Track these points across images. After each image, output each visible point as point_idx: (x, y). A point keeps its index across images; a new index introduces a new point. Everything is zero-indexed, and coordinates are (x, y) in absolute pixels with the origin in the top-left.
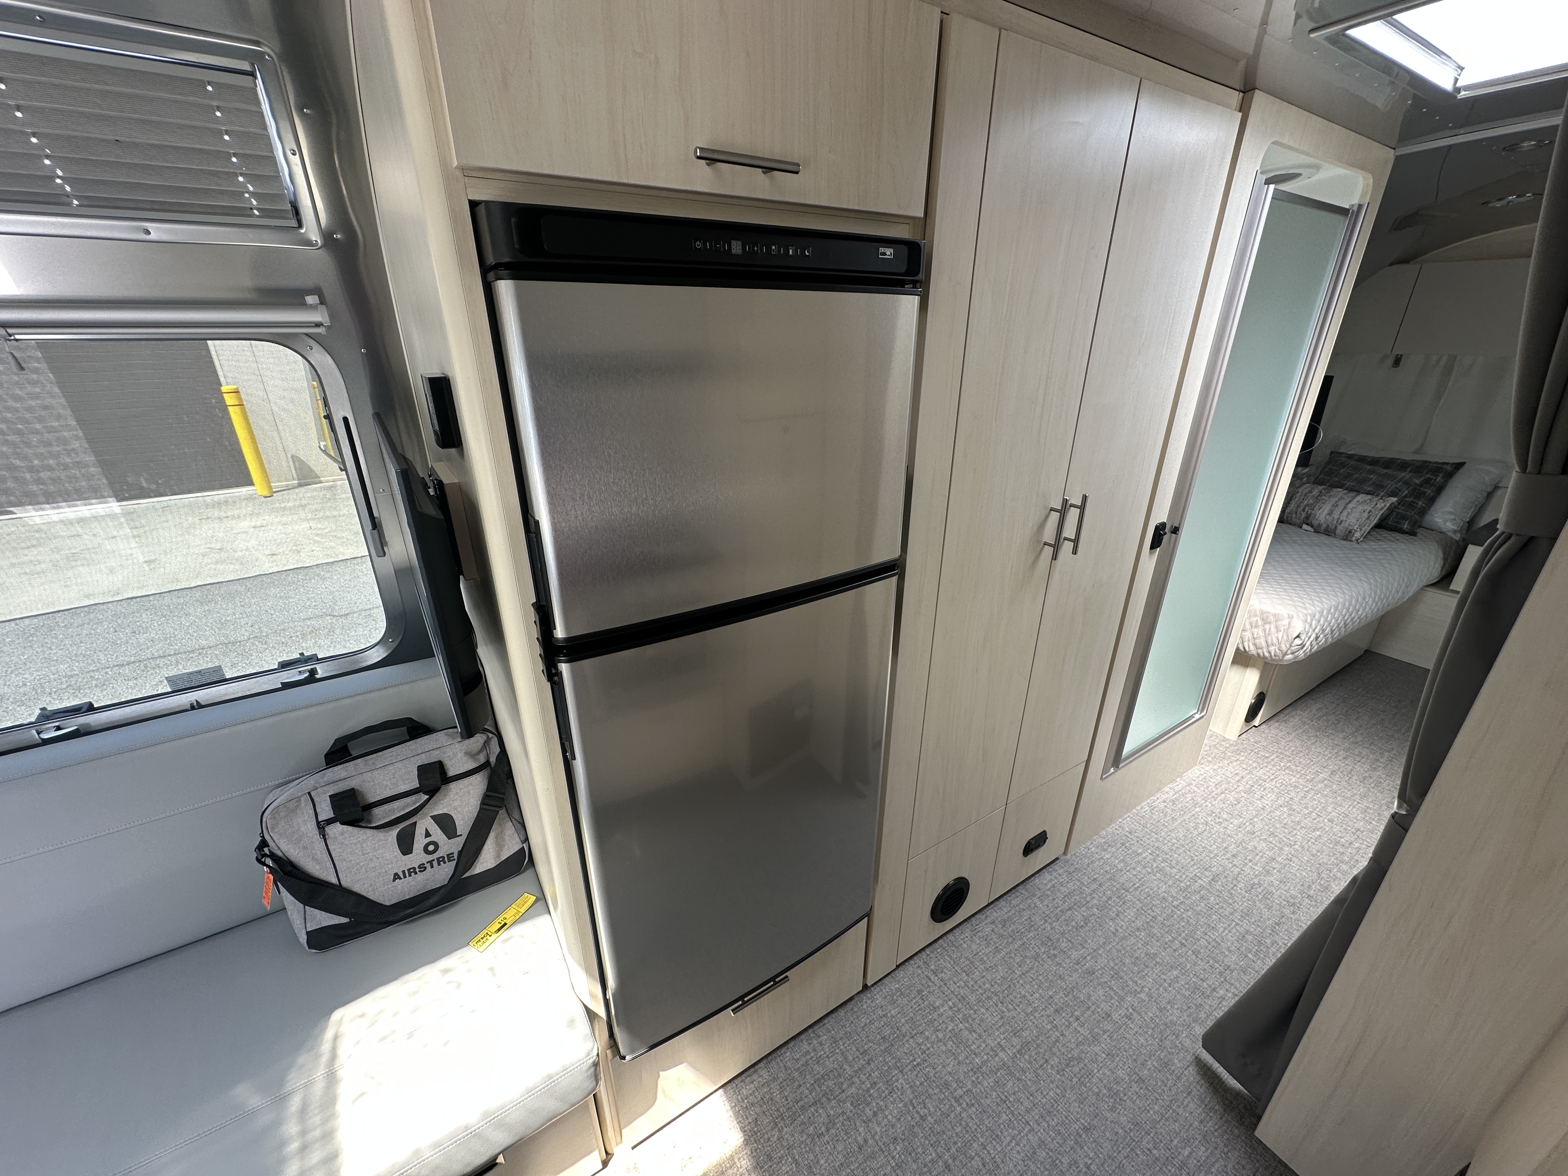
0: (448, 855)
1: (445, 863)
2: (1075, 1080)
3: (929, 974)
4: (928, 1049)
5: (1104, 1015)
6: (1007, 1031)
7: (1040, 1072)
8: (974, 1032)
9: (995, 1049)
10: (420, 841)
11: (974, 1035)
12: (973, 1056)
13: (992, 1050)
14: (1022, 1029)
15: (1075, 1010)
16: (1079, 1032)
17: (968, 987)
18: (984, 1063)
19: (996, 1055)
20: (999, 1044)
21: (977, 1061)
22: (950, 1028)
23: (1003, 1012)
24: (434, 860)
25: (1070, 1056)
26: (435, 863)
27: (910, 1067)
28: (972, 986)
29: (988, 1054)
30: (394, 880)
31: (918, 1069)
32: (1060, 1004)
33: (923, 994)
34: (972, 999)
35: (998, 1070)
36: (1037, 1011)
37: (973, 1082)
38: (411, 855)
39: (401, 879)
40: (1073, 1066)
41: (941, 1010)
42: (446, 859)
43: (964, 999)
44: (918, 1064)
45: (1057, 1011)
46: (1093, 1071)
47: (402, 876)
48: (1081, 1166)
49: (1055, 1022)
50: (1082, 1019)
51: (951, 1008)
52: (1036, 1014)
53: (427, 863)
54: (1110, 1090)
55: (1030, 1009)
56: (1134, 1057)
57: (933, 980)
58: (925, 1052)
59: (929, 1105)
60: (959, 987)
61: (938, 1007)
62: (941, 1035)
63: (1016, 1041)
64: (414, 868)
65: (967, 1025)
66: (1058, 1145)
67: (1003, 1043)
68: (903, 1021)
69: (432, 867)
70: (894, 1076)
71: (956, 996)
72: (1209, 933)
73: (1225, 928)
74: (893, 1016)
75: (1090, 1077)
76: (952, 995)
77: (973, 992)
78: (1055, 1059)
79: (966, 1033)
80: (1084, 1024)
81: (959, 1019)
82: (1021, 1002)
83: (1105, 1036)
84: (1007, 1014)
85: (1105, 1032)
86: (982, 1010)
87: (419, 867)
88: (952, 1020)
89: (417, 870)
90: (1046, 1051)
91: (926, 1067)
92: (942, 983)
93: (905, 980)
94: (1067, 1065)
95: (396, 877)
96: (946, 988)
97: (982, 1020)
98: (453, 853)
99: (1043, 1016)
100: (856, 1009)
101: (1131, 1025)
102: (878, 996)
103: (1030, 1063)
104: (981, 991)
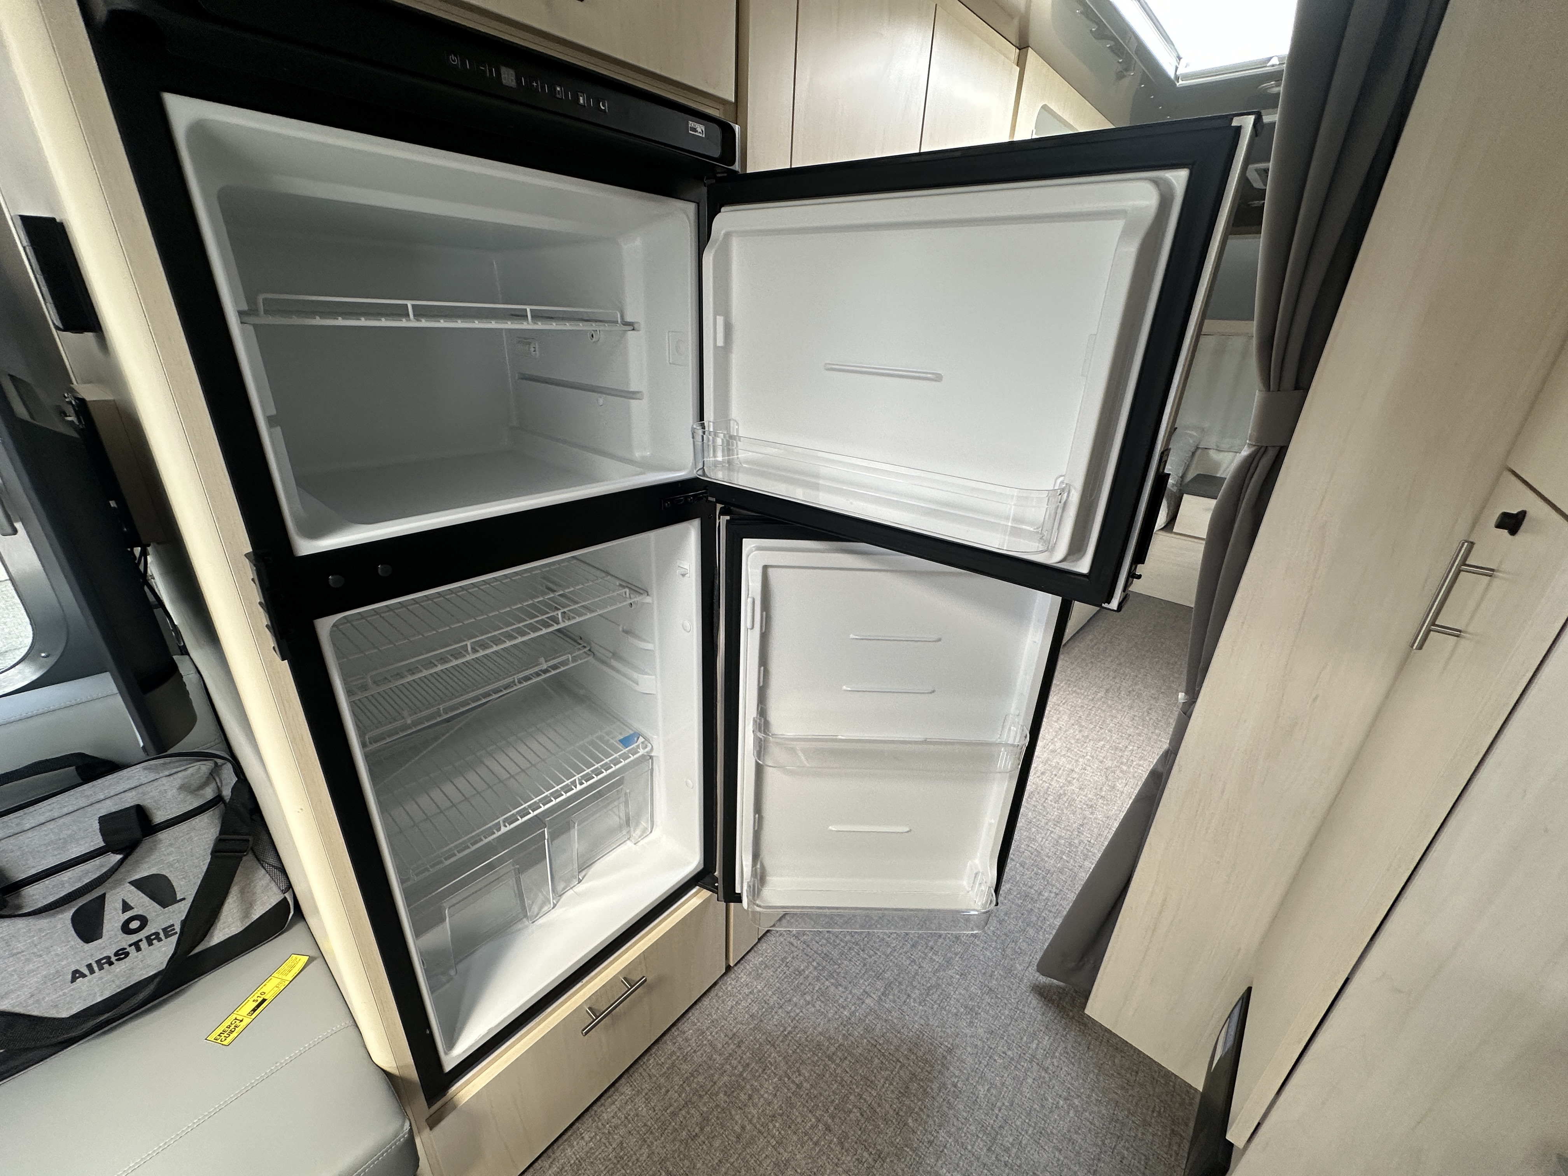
0: (164, 930)
1: (160, 940)
2: (936, 1006)
3: (792, 940)
4: (798, 1014)
5: (954, 939)
6: (870, 976)
7: (905, 1008)
8: (840, 985)
9: (862, 997)
10: (113, 918)
11: (840, 988)
12: (842, 1010)
13: (859, 999)
14: (883, 971)
15: (930, 941)
16: (934, 960)
17: (831, 944)
18: (853, 1014)
19: (863, 1003)
20: (864, 991)
21: (845, 1013)
22: (817, 988)
23: (865, 959)
24: (141, 940)
25: (929, 985)
26: (144, 945)
27: (781, 1038)
28: (834, 941)
29: (855, 1004)
30: (74, 980)
31: (790, 1038)
32: (916, 939)
33: (788, 961)
34: (835, 953)
35: (866, 1017)
36: (895, 950)
37: (844, 1035)
38: (100, 941)
39: (84, 976)
40: (933, 994)
41: (807, 972)
42: (162, 935)
43: (828, 956)
44: (789, 1033)
45: (913, 946)
46: (950, 994)
47: (86, 972)
48: (949, 1086)
49: (913, 957)
50: (936, 948)
51: (815, 968)
52: (896, 954)
53: (130, 946)
54: (966, 1007)
55: (889, 951)
56: (983, 971)
57: (795, 945)
58: (794, 1019)
59: (804, 1071)
60: (821, 946)
61: (803, 970)
62: (808, 998)
63: (879, 984)
64: (108, 958)
65: (832, 981)
66: (927, 1074)
67: (868, 989)
68: (770, 993)
69: (138, 949)
70: (766, 1052)
71: (820, 955)
72: (1031, 845)
73: (1043, 838)
74: (760, 991)
75: (948, 1000)
76: (816, 955)
77: (835, 947)
78: (917, 991)
79: (832, 989)
80: (938, 952)
81: (824, 977)
82: (880, 946)
83: (957, 959)
84: (869, 960)
85: (956, 954)
86: (845, 962)
87: (116, 954)
88: (818, 980)
89: (113, 959)
90: (907, 986)
91: (797, 1034)
92: (805, 946)
93: (768, 951)
94: (928, 994)
95: (77, 975)
96: (809, 950)
97: (846, 973)
98: (173, 925)
99: (901, 954)
100: (721, 994)
101: (978, 943)
102: (742, 974)
103: (894, 1001)
104: (842, 944)
